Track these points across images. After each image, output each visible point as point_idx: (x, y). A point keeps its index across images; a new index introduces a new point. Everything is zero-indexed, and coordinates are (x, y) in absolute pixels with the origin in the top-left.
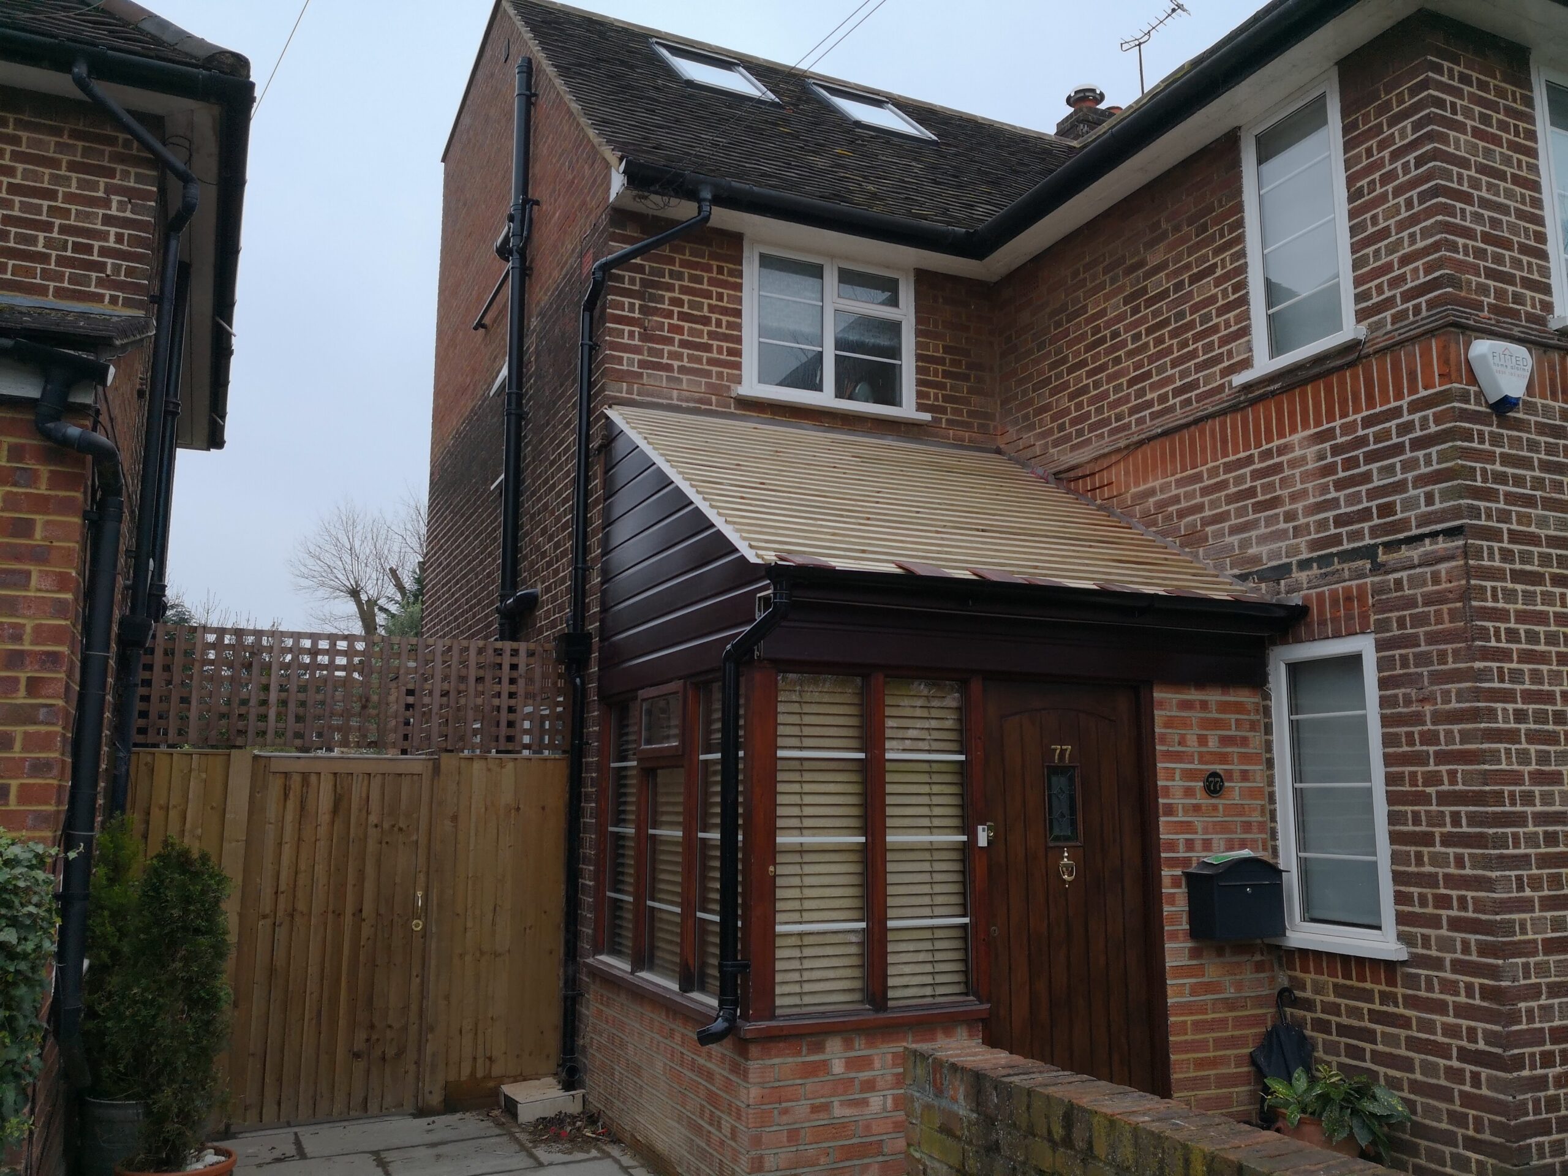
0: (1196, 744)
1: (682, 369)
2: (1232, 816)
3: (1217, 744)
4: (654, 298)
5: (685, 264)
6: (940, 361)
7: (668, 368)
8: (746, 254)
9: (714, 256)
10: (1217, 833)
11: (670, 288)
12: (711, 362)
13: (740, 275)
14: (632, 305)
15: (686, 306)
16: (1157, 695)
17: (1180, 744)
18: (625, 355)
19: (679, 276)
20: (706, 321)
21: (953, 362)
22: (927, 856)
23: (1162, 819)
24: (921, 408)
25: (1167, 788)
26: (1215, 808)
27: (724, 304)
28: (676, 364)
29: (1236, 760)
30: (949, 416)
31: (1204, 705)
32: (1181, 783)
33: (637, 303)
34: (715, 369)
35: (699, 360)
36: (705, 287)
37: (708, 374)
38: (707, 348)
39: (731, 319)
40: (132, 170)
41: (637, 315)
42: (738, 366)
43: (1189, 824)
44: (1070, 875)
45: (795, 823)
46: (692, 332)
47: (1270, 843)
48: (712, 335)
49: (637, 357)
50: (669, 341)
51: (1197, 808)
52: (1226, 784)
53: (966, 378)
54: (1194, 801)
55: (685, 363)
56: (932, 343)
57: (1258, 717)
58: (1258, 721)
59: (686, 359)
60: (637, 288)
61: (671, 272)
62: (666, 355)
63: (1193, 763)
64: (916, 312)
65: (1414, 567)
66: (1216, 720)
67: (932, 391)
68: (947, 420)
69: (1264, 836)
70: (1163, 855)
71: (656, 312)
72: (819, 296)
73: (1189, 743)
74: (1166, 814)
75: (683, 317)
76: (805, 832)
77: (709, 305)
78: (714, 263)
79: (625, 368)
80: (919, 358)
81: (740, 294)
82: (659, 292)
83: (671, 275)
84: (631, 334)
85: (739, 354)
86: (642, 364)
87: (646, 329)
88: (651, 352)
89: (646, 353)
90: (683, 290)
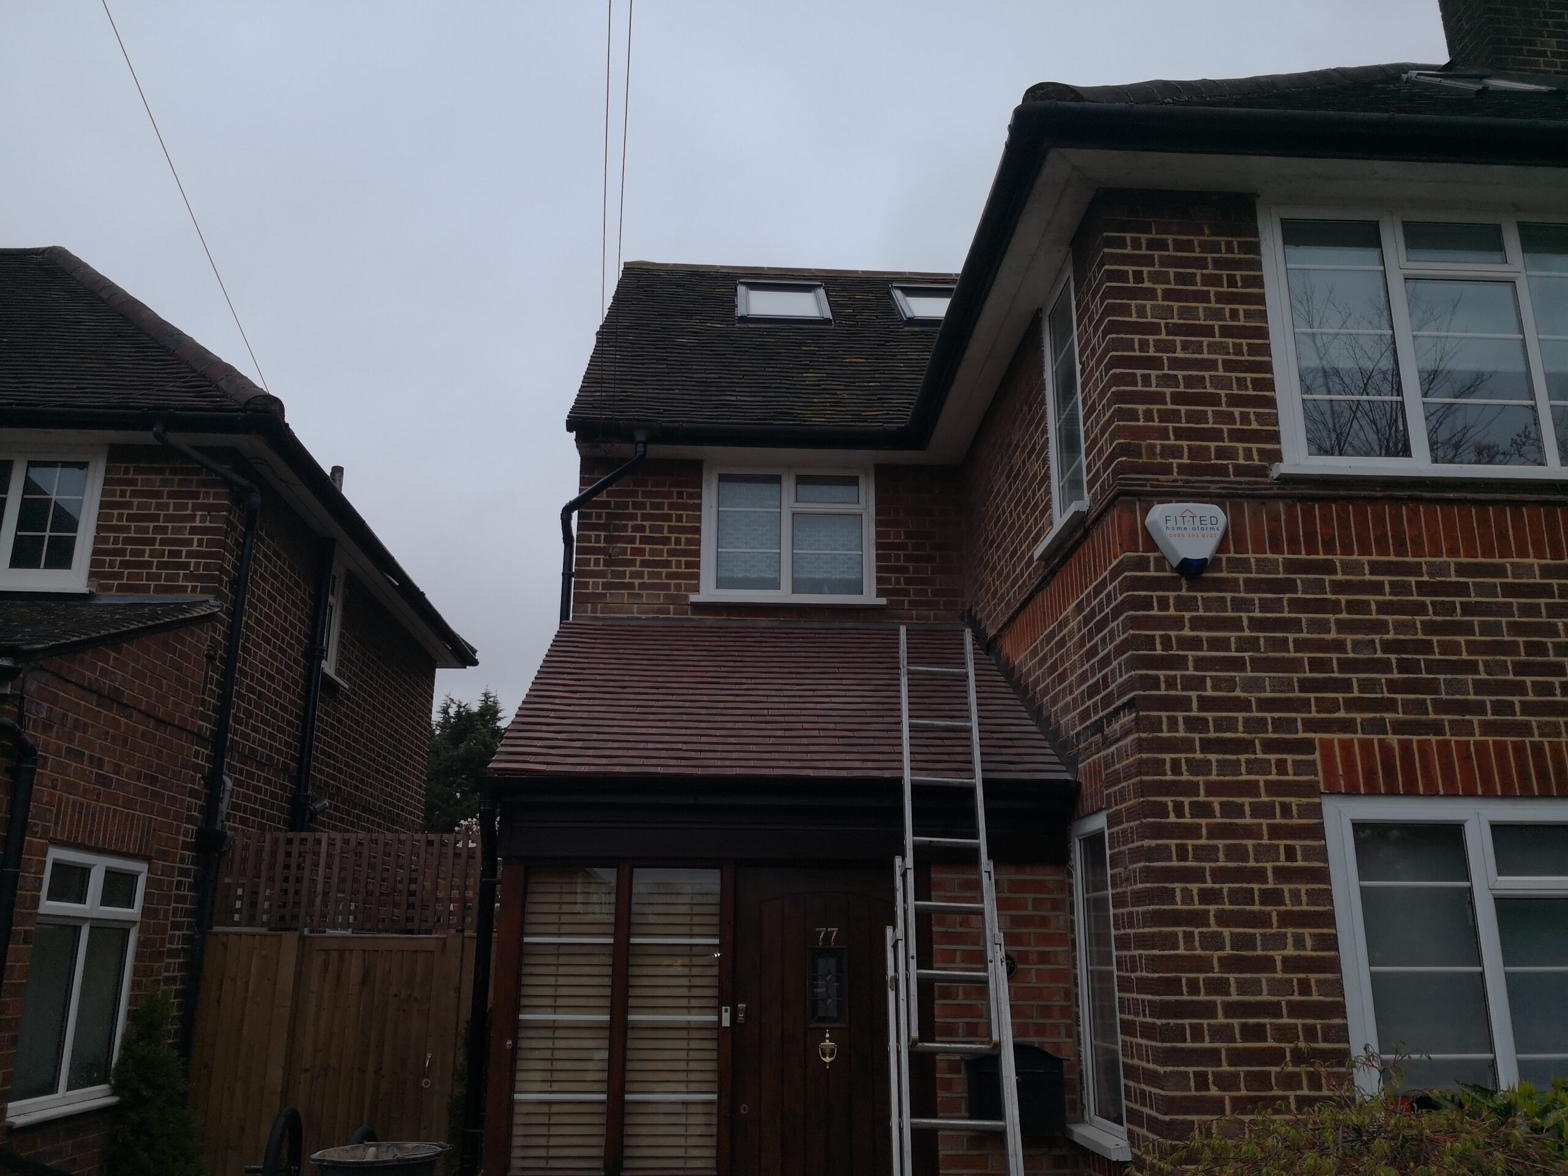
1: (643, 586)
4: (617, 528)
5: (646, 495)
6: (903, 547)
7: (630, 586)
8: (705, 476)
9: (674, 484)
11: (633, 517)
12: (670, 576)
13: (700, 496)
14: (598, 537)
15: (648, 530)
16: (936, 876)
17: (961, 925)
18: (591, 580)
19: (642, 506)
20: (666, 541)
21: (915, 547)
22: (683, 1034)
23: (937, 1002)
24: (880, 593)
27: (684, 524)
28: (637, 582)
29: (1032, 941)
30: (912, 598)
33: (603, 534)
34: (673, 582)
35: (658, 575)
36: (666, 511)
37: (667, 587)
38: (666, 564)
39: (690, 536)
40: (212, 491)
41: (602, 545)
42: (697, 577)
44: (831, 1055)
45: (550, 1001)
46: (652, 552)
48: (671, 553)
49: (601, 580)
50: (632, 563)
52: (1019, 966)
53: (930, 559)
55: (646, 580)
56: (893, 531)
57: (1063, 896)
58: (1064, 899)
59: (646, 577)
60: (603, 522)
61: (634, 503)
62: (628, 575)
64: (877, 504)
65: (1117, 740)
67: (893, 576)
68: (909, 601)
69: (1068, 1021)
71: (620, 539)
72: (777, 503)
73: (973, 923)
74: (942, 997)
75: (645, 540)
76: (559, 1010)
77: (669, 527)
78: (675, 490)
79: (591, 591)
80: (879, 546)
81: (698, 513)
82: (623, 522)
83: (635, 506)
84: (597, 562)
85: (697, 565)
86: (606, 586)
87: (610, 555)
88: (615, 574)
89: (609, 576)
90: (645, 517)
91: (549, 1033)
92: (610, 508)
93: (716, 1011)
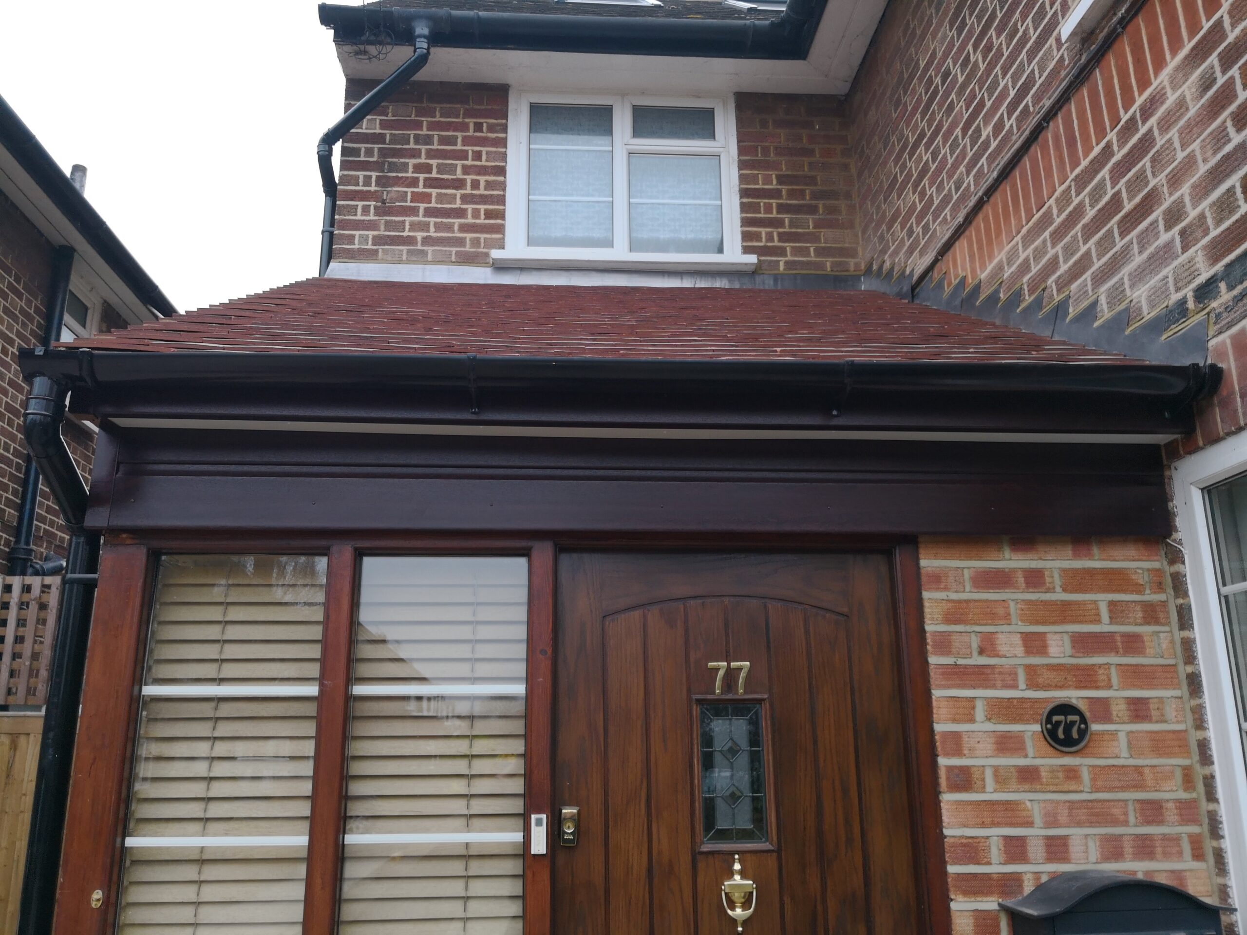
0: (1020, 650)
1: (426, 241)
2: (1111, 789)
3: (1069, 650)
4: (393, 167)
5: (432, 126)
6: (776, 194)
7: (410, 241)
8: (512, 105)
9: (469, 114)
10: (1079, 824)
11: (416, 154)
12: (464, 228)
13: (505, 129)
14: (368, 179)
15: (435, 170)
16: (929, 563)
17: (981, 652)
18: (357, 233)
19: (428, 140)
20: (459, 184)
21: (791, 194)
22: (457, 868)
23: (947, 798)
24: (746, 250)
25: (956, 737)
26: (1072, 774)
27: (484, 163)
28: (420, 235)
29: (1115, 680)
30: (789, 258)
31: (1035, 579)
32: (990, 727)
33: (374, 175)
34: (469, 236)
35: (449, 228)
36: (459, 147)
37: (461, 242)
38: (460, 213)
39: (491, 178)
41: (373, 188)
42: (500, 229)
43: (1008, 805)
44: (746, 905)
45: (194, 810)
46: (440, 198)
47: (1209, 845)
48: (465, 199)
49: (371, 233)
50: (414, 211)
51: (1028, 775)
52: (1095, 727)
53: (812, 210)
54: (1022, 762)
55: (432, 233)
56: (761, 174)
57: (1162, 597)
58: (1164, 604)
59: (432, 229)
60: (375, 159)
62: (407, 227)
63: (1015, 687)
64: (739, 141)
66: (1066, 604)
67: (763, 231)
68: (786, 263)
69: (1194, 829)
70: (952, 869)
71: (398, 181)
73: (1003, 649)
74: (956, 787)
75: (431, 183)
76: (212, 826)
77: (464, 167)
78: (471, 122)
79: (356, 246)
80: (744, 193)
81: (503, 150)
82: (402, 160)
83: (417, 140)
84: (366, 210)
85: (501, 215)
86: (378, 241)
87: (384, 202)
88: (389, 225)
89: (382, 227)
90: (431, 154)
91: (190, 872)
92: (384, 143)
93: (520, 822)
